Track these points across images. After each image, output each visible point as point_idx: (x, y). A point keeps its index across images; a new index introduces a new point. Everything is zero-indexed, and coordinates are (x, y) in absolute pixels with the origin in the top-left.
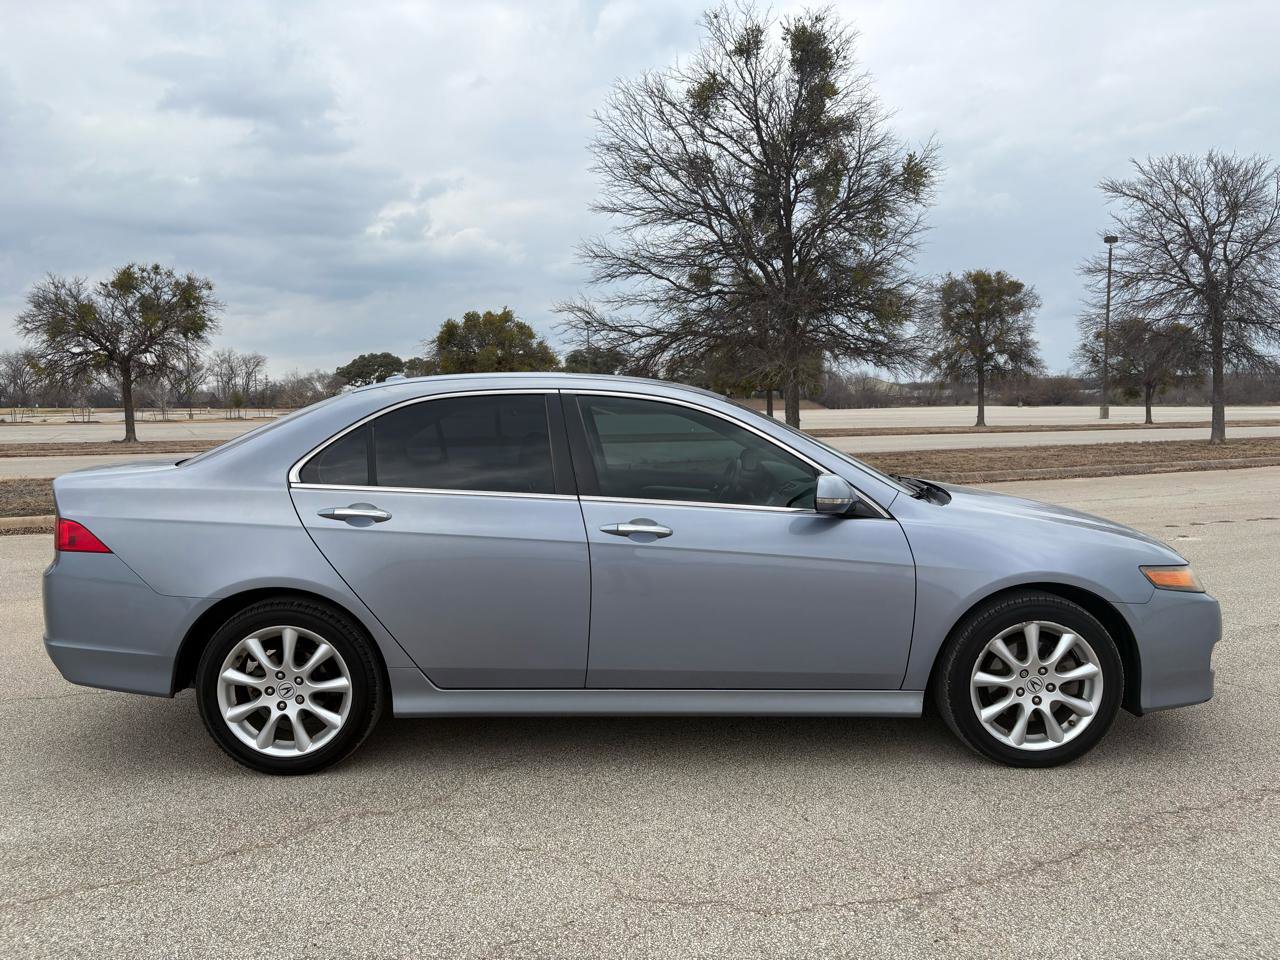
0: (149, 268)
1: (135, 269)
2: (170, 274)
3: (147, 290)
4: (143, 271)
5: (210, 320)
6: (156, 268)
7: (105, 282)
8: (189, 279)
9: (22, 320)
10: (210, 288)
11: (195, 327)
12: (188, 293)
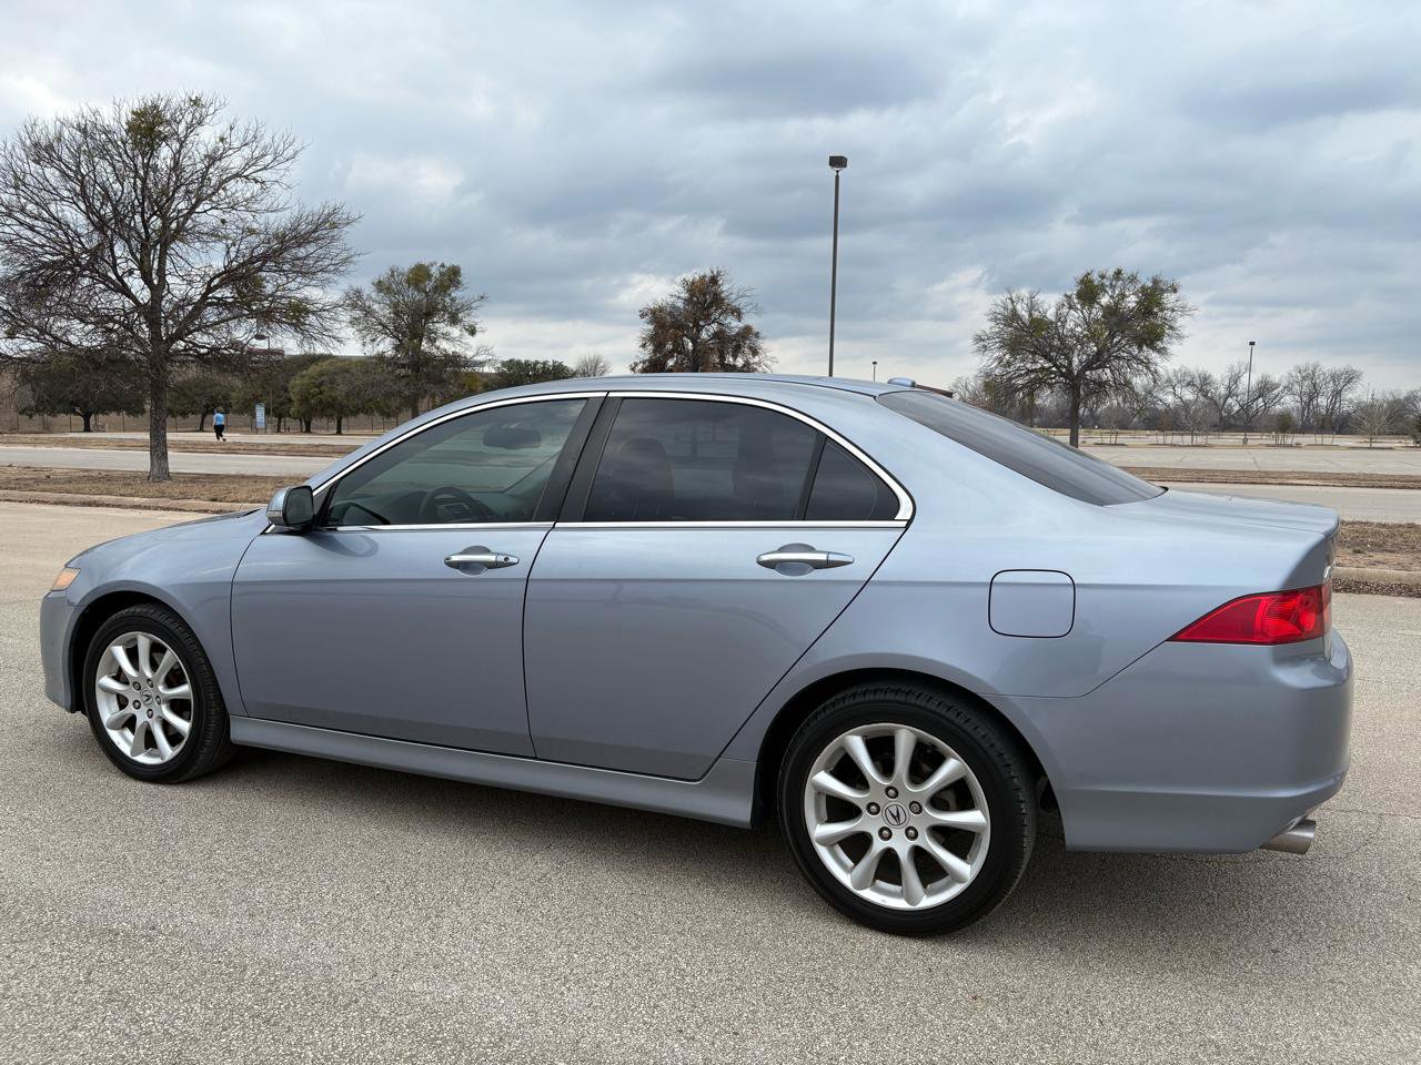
0: (1110, 273)
1: (1095, 277)
2: (1133, 279)
3: (1105, 300)
4: (1103, 277)
5: (1171, 328)
6: (1118, 273)
7: (1069, 293)
8: (1155, 282)
9: (979, 339)
10: (1175, 291)
11: (1152, 337)
12: (1152, 298)
